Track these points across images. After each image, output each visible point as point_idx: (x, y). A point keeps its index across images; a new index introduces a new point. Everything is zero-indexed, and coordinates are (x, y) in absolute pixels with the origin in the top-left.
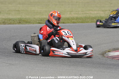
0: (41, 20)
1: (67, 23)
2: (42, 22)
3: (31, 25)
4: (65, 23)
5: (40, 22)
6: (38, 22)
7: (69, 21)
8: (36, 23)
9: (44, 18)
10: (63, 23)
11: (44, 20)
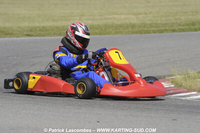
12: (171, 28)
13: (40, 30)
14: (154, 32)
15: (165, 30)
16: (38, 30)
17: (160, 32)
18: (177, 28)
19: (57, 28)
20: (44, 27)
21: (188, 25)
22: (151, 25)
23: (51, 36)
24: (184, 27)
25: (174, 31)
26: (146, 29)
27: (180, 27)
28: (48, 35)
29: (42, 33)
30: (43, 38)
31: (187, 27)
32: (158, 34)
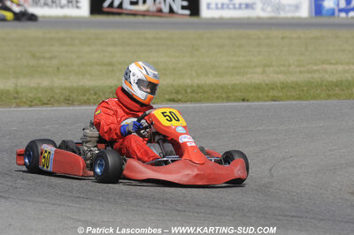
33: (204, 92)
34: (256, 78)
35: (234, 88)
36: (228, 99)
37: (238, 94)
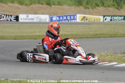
0: (16, 37)
1: (38, 39)
2: (17, 38)
3: (8, 40)
4: (37, 39)
5: (15, 38)
6: (13, 38)
7: (40, 38)
8: (12, 39)
9: (19, 35)
10: (35, 39)
11: (18, 37)
12: (86, 36)
13: (20, 37)
14: (78, 38)
15: (83, 37)
16: (19, 36)
17: (81, 38)
18: (89, 37)
19: (29, 36)
20: (22, 36)
21: (94, 35)
22: (76, 35)
23: (26, 39)
24: (93, 36)
25: (88, 38)
26: (74, 36)
27: (91, 36)
28: (25, 39)
29: (22, 38)
30: (22, 40)
31: (94, 36)
32: (80, 39)
33: (24, 37)
34: (38, 34)
35: (32, 36)
36: (31, 39)
37: (33, 38)
